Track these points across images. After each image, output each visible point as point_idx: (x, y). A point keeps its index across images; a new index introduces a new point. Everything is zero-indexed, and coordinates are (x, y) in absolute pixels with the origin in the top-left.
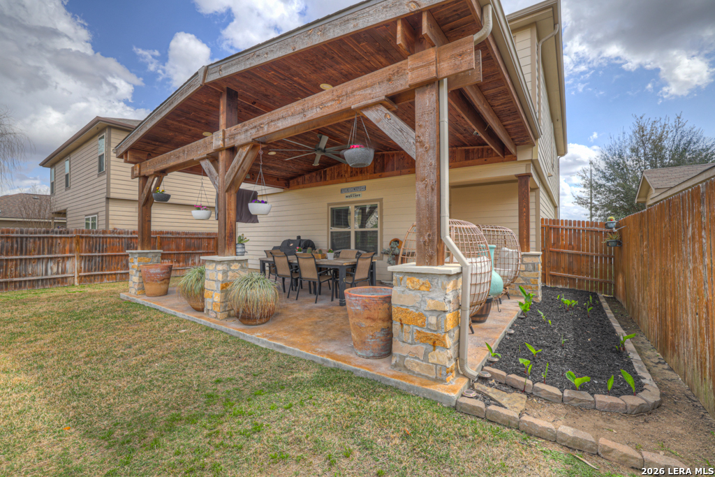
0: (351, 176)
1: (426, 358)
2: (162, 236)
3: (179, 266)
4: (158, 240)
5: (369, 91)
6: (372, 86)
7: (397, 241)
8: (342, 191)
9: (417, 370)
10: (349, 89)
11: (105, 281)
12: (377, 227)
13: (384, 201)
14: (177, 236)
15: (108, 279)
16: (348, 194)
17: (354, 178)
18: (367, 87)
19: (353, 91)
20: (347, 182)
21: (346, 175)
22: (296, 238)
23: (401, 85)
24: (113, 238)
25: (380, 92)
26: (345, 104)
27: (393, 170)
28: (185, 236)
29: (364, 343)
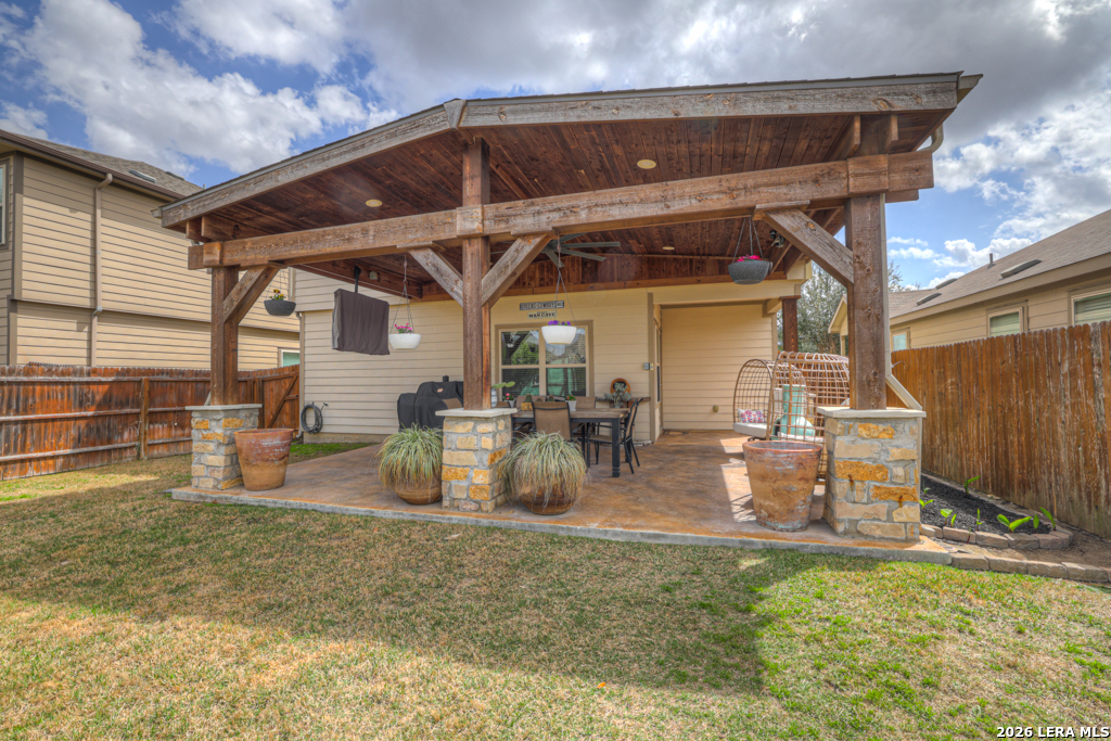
0: (541, 285)
1: (890, 518)
2: (151, 378)
3: (183, 435)
4: (146, 387)
5: (783, 190)
6: (788, 184)
7: (622, 382)
8: (522, 307)
9: (878, 533)
10: (750, 182)
11: (31, 472)
12: (584, 362)
13: (595, 324)
14: (180, 377)
15: (37, 469)
16: (534, 312)
17: (546, 289)
18: (780, 184)
19: (756, 186)
20: (533, 293)
21: (533, 283)
22: (441, 380)
23: (832, 190)
24: (49, 383)
25: (804, 194)
26: (743, 201)
27: (612, 280)
28: (194, 378)
29: (791, 511)
